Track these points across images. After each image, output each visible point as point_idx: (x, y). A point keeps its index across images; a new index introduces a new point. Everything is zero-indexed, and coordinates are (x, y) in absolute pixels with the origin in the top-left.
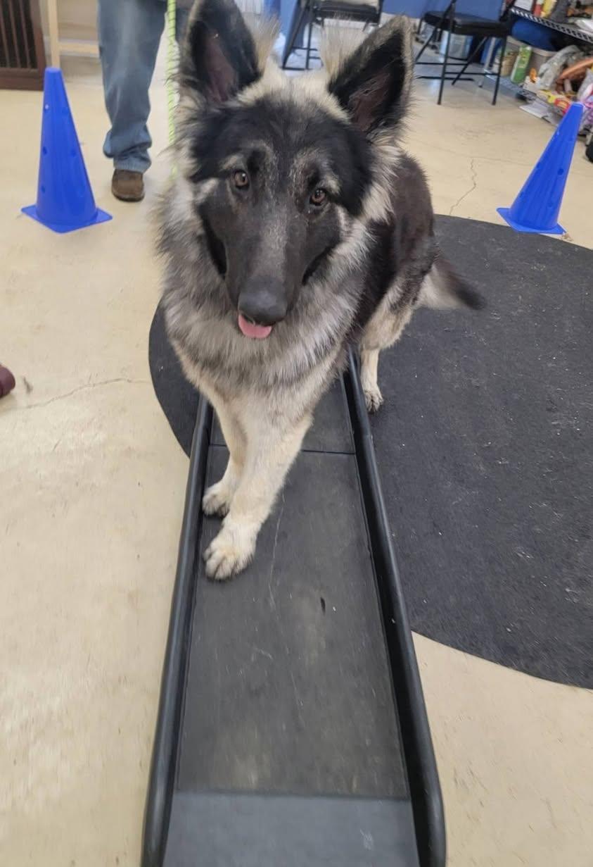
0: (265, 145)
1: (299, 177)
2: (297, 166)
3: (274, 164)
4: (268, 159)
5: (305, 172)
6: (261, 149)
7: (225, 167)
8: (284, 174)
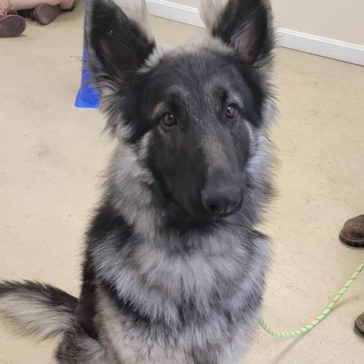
0: (177, 87)
1: (212, 99)
2: (208, 92)
3: (189, 97)
4: (183, 96)
5: (215, 94)
6: (176, 92)
7: (153, 116)
8: (201, 101)
